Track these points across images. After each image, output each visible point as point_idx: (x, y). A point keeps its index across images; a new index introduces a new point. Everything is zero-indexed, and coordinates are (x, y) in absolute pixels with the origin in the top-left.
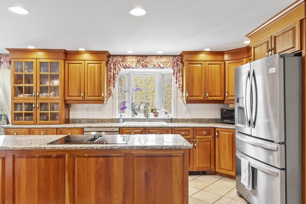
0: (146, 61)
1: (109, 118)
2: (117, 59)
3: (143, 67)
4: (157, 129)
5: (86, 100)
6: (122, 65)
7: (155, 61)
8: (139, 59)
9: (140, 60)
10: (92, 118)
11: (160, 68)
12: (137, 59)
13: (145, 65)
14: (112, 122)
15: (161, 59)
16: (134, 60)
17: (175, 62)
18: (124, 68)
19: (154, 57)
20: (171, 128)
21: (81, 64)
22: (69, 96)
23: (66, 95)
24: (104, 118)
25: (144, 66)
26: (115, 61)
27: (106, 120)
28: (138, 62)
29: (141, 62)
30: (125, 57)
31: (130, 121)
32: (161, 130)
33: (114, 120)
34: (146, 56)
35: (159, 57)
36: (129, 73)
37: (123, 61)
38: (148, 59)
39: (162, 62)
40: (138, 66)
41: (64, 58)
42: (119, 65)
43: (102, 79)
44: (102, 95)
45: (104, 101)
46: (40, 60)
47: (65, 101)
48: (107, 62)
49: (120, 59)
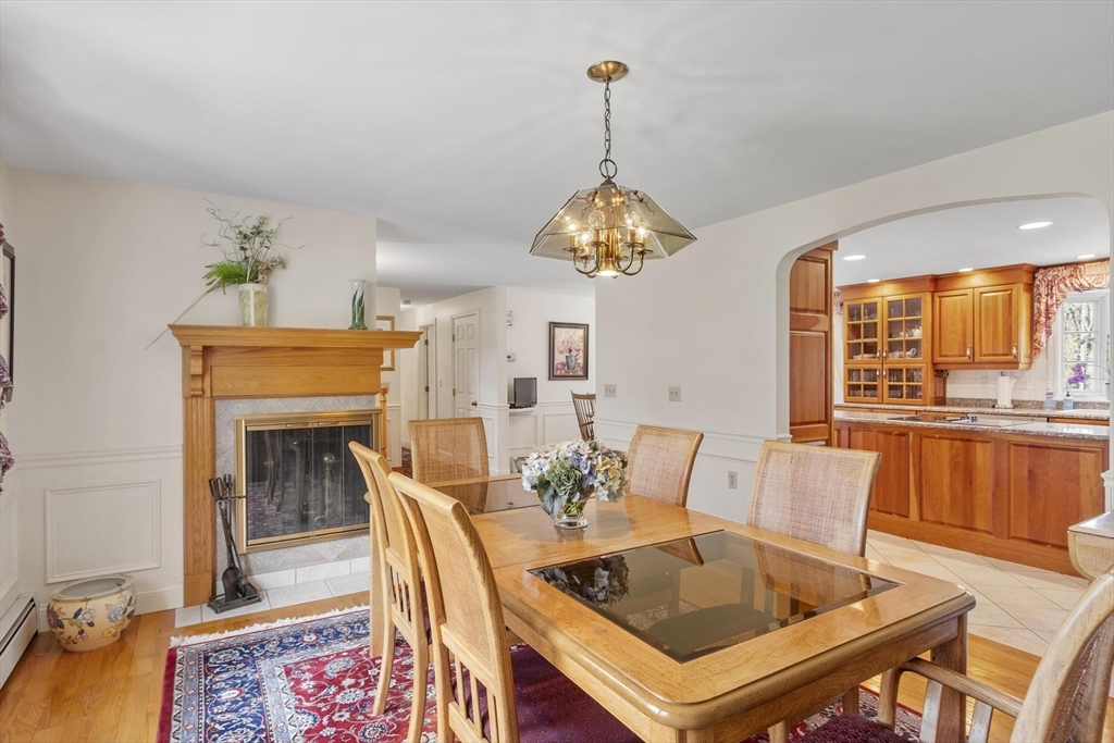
2: (1055, 273)
5: (978, 363)
6: (1070, 285)
16: (1107, 269)
18: (1076, 290)
21: (966, 295)
22: (941, 356)
23: (937, 355)
26: (1050, 278)
30: (1079, 267)
37: (1072, 276)
41: (932, 290)
42: (1062, 286)
43: (1013, 320)
44: (1014, 351)
45: (1020, 365)
46: (889, 299)
47: (934, 364)
48: (1028, 284)
49: (1066, 272)
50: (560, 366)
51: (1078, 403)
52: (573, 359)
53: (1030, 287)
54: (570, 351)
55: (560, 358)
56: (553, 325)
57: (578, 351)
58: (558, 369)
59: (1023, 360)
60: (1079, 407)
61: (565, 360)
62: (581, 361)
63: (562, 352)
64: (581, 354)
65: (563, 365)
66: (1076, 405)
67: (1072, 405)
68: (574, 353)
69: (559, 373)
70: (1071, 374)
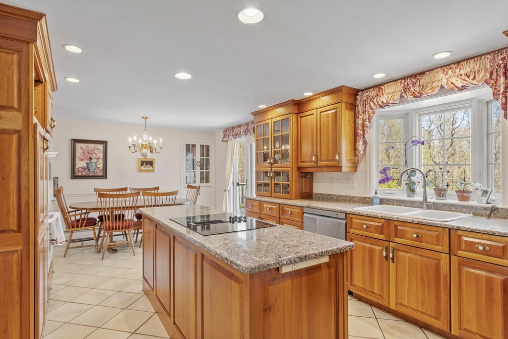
0: (421, 84)
1: (360, 196)
2: (367, 94)
3: (415, 97)
4: (412, 225)
5: (320, 167)
6: (376, 103)
7: (442, 78)
8: (406, 84)
9: (408, 85)
10: (338, 194)
11: (456, 89)
12: (402, 85)
13: (419, 93)
14: (364, 203)
15: (457, 70)
16: (398, 88)
17: (499, 66)
18: (381, 106)
19: (439, 69)
20: (448, 230)
21: (313, 114)
22: (302, 162)
23: (299, 161)
24: (354, 195)
25: (417, 94)
26: (365, 98)
27: (356, 199)
28: (406, 89)
29: (412, 89)
30: (382, 87)
31: (394, 205)
32: (423, 229)
33: (367, 199)
34: (423, 73)
35: (453, 66)
36: (407, 114)
37: (377, 95)
38: (424, 80)
39: (461, 75)
40: (405, 96)
41: (297, 112)
42: (371, 103)
43: (338, 132)
44: (337, 157)
45: (343, 169)
46: (274, 120)
47: (299, 168)
48: (352, 104)
49: (373, 93)
50: (80, 170)
51: (384, 199)
52: (94, 164)
53: (353, 107)
54: (91, 159)
55: (80, 164)
56: (76, 141)
57: (98, 159)
58: (79, 171)
59: (345, 165)
60: (384, 204)
61: (85, 165)
62: (101, 166)
63: (81, 160)
64: (101, 161)
65: (84, 168)
66: (382, 202)
67: (378, 201)
68: (94, 161)
69: (80, 174)
70: (381, 177)
